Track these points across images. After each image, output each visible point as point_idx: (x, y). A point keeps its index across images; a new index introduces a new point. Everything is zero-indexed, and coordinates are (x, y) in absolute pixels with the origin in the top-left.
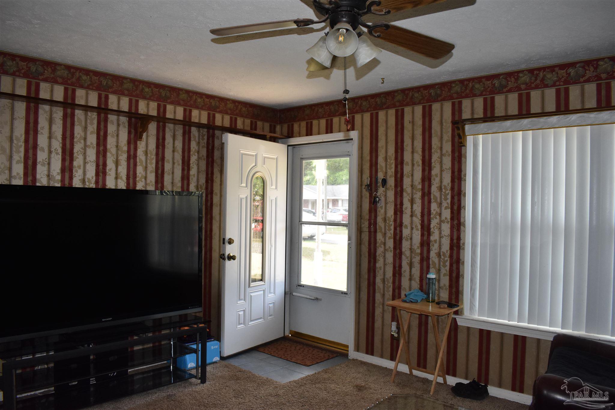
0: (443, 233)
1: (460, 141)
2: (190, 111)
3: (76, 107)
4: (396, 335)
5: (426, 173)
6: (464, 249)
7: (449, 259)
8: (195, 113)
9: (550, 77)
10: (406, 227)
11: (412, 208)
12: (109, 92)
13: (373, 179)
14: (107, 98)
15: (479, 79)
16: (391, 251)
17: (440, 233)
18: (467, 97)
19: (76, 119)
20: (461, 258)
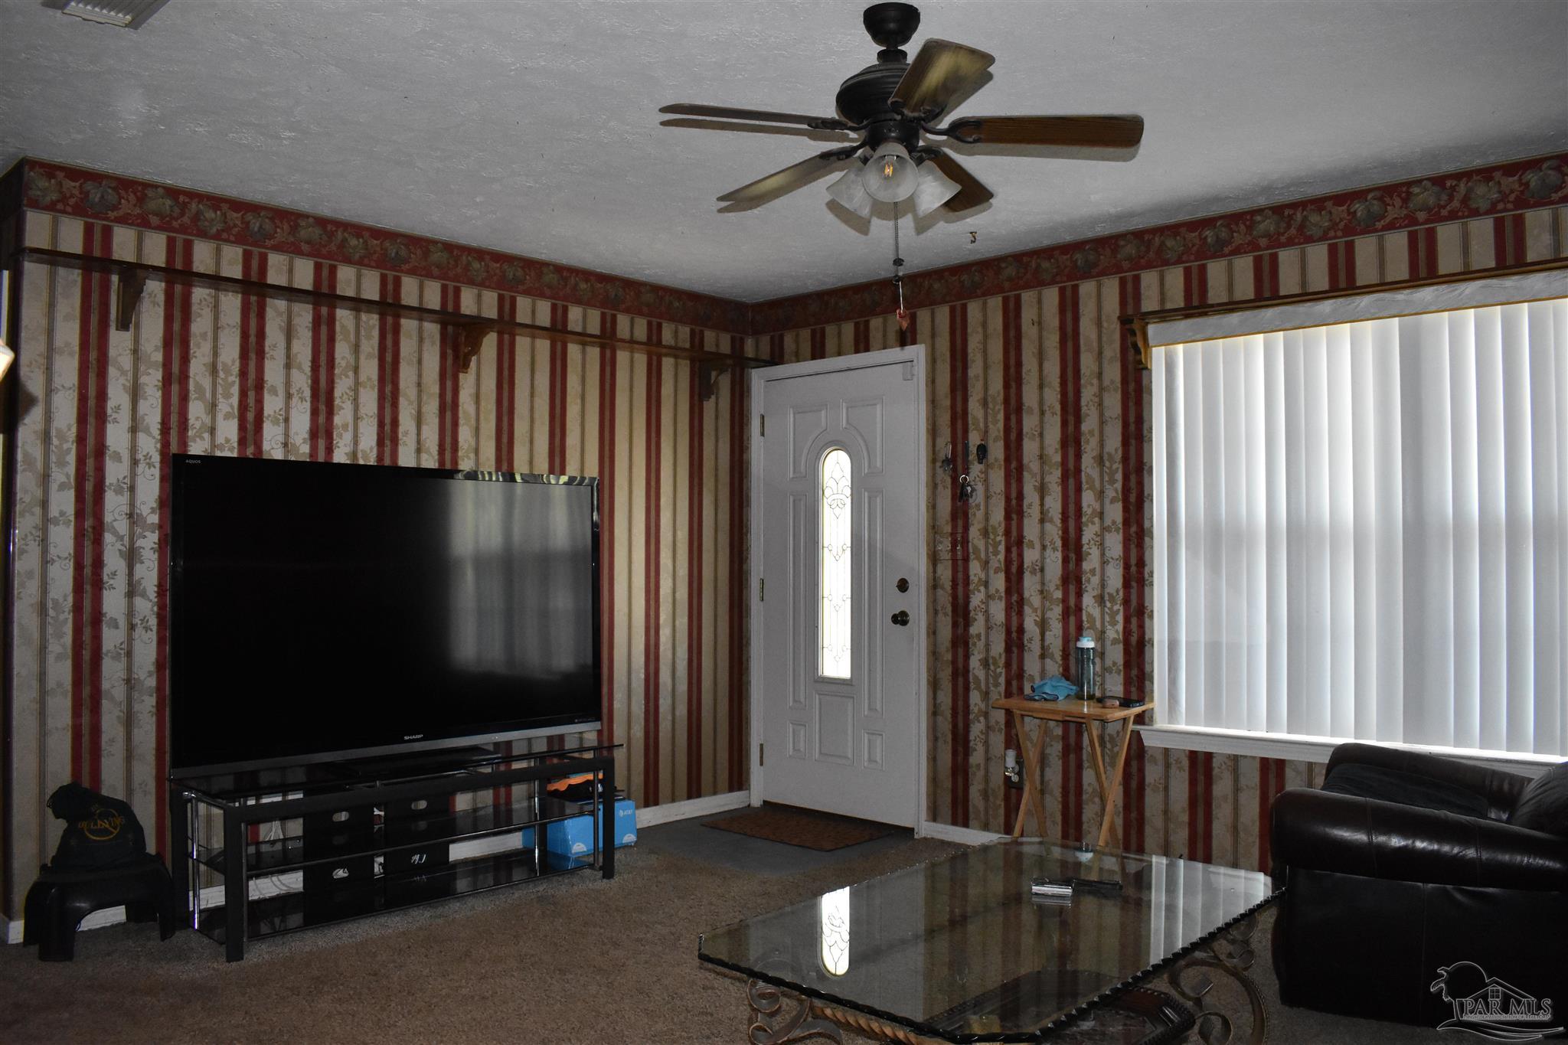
0: (1108, 554)
1: (1138, 357)
2: (565, 310)
3: (339, 303)
4: (1015, 778)
5: (1071, 428)
6: (1152, 584)
7: (1121, 608)
8: (575, 314)
9: (1317, 221)
10: (1031, 545)
11: (1042, 505)
12: (402, 271)
13: (960, 447)
14: (397, 283)
15: (1173, 229)
16: (1000, 598)
17: (1103, 554)
18: (1149, 266)
19: (338, 328)
20: (1147, 604)
